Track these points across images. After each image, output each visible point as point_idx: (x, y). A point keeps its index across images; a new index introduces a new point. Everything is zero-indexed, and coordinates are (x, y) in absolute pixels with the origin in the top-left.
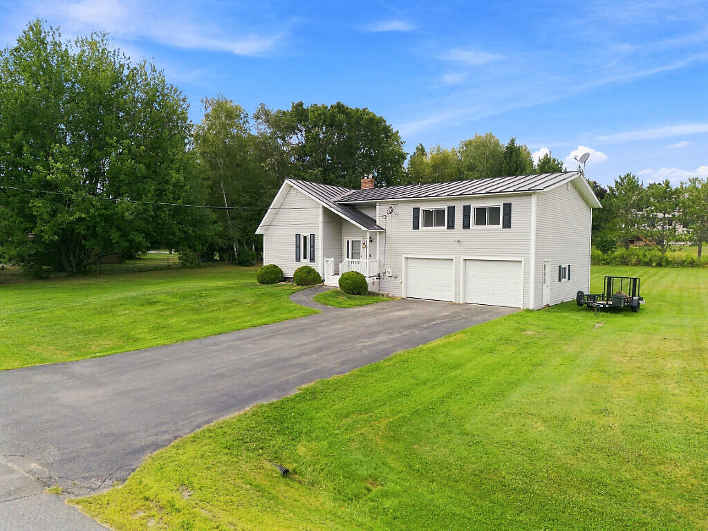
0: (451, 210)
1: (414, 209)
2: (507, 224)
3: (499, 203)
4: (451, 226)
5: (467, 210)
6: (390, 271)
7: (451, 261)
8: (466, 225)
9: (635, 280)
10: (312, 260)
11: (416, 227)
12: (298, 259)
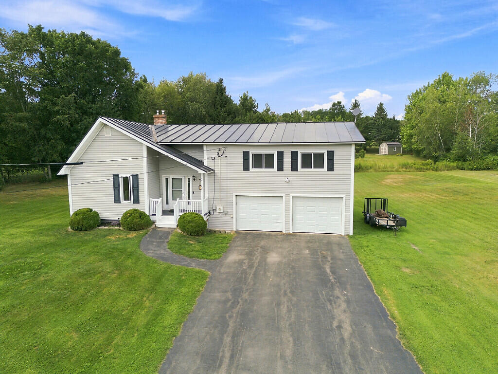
0: (281, 155)
1: (244, 152)
2: (331, 168)
3: (324, 151)
4: (280, 168)
5: (294, 155)
6: (222, 208)
7: (281, 198)
8: (294, 168)
9: (385, 200)
10: (136, 200)
11: (246, 168)
12: (117, 200)
